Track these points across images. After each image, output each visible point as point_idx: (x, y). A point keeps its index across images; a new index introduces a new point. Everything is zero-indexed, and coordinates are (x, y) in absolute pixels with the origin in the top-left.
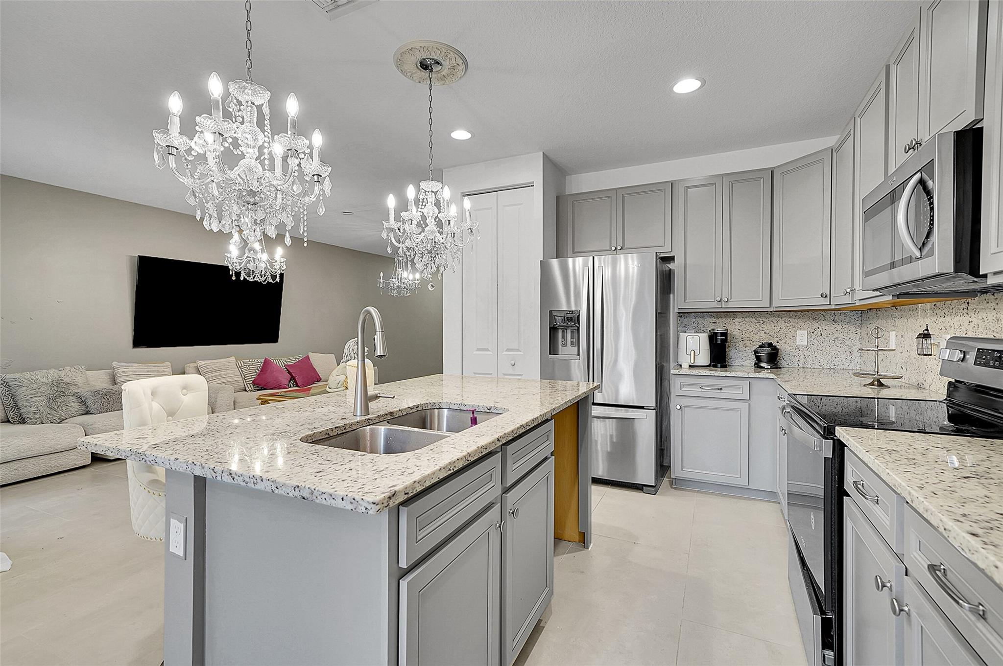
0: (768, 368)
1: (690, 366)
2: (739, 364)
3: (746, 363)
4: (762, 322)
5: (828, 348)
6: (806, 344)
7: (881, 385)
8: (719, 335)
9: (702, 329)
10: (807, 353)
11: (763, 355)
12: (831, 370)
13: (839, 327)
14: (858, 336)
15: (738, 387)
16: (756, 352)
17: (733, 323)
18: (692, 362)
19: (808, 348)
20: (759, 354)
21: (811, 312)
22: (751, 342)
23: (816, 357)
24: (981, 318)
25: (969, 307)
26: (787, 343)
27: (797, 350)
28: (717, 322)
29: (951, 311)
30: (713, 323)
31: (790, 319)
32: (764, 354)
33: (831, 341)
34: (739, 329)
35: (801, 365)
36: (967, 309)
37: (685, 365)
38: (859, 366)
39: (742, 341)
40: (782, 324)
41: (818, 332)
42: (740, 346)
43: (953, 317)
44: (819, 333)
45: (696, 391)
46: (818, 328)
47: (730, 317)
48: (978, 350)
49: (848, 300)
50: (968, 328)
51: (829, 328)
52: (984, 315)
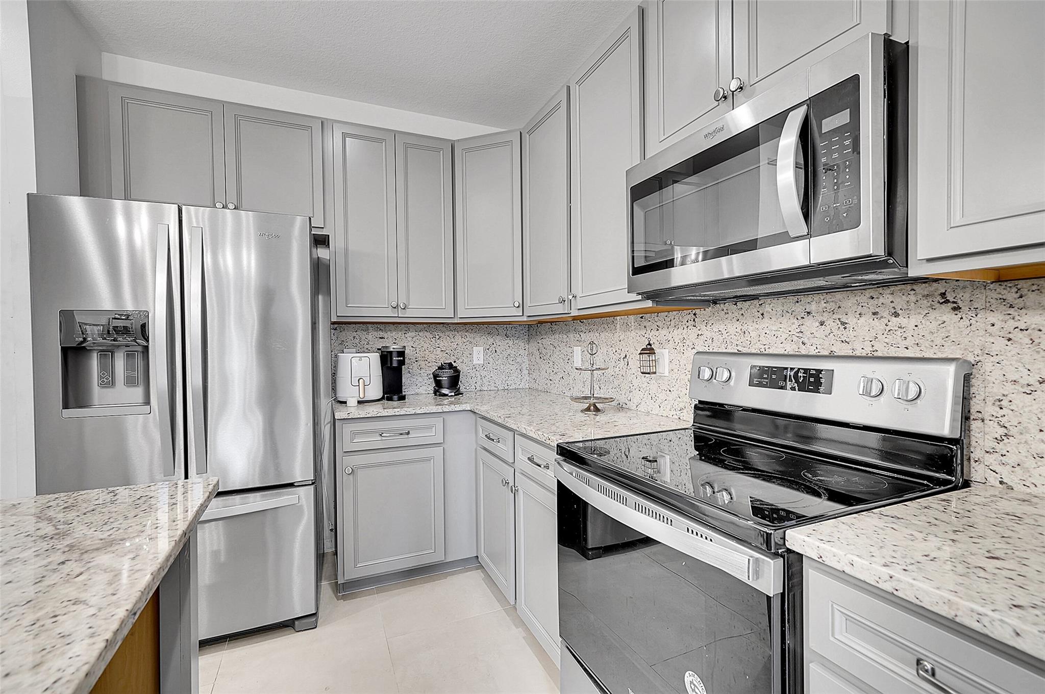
0: (452, 396)
1: (359, 402)
2: (413, 393)
3: (422, 390)
4: (437, 337)
5: (502, 367)
6: (483, 363)
7: (597, 410)
8: (394, 354)
9: (366, 346)
10: (484, 373)
11: (444, 379)
12: (506, 391)
13: (511, 343)
14: (526, 352)
15: (429, 428)
16: (435, 376)
17: (405, 338)
18: (362, 396)
19: (484, 367)
20: (441, 378)
21: (486, 326)
22: (427, 362)
23: (491, 377)
24: (717, 330)
25: (696, 319)
26: (464, 362)
27: (474, 370)
28: (386, 337)
29: (669, 323)
30: (380, 338)
31: (466, 334)
32: (446, 378)
33: (504, 358)
34: (412, 347)
35: (478, 388)
36: (694, 320)
37: (352, 402)
38: (527, 385)
39: (416, 361)
40: (459, 339)
41: (492, 348)
42: (414, 369)
43: (671, 329)
44: (494, 349)
45: (374, 441)
46: (493, 344)
47: (401, 331)
48: (752, 367)
49: (560, 309)
50: (696, 342)
51: (502, 344)
52: (722, 328)
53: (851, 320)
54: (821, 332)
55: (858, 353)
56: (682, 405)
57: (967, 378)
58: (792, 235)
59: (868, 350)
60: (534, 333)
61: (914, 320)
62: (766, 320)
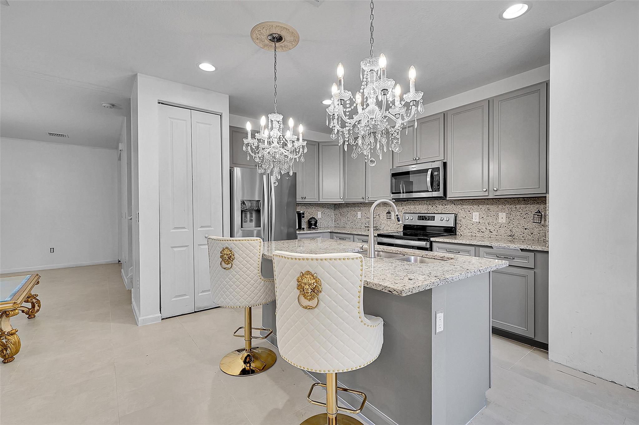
2: (303, 227)
4: (313, 208)
5: (327, 219)
10: (321, 221)
13: (329, 210)
14: (334, 213)
16: (310, 222)
17: (305, 209)
19: (321, 219)
22: (308, 217)
23: (323, 223)
26: (319, 217)
28: (301, 208)
33: (327, 216)
34: (306, 212)
35: (319, 227)
36: (402, 205)
38: (334, 225)
40: (317, 209)
44: (324, 213)
46: (324, 211)
47: (304, 206)
48: (418, 216)
49: (362, 201)
50: (402, 210)
51: (327, 211)
52: (409, 207)
53: (438, 206)
54: (432, 208)
55: (439, 213)
56: (398, 227)
57: (456, 217)
58: (429, 191)
59: (441, 212)
60: (338, 207)
61: (449, 206)
62: (420, 205)
